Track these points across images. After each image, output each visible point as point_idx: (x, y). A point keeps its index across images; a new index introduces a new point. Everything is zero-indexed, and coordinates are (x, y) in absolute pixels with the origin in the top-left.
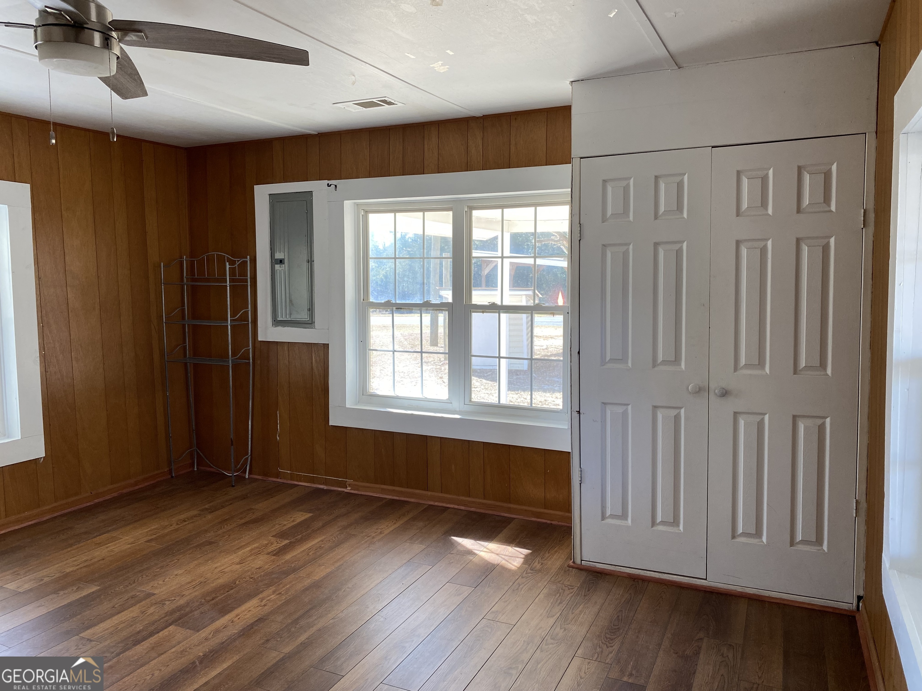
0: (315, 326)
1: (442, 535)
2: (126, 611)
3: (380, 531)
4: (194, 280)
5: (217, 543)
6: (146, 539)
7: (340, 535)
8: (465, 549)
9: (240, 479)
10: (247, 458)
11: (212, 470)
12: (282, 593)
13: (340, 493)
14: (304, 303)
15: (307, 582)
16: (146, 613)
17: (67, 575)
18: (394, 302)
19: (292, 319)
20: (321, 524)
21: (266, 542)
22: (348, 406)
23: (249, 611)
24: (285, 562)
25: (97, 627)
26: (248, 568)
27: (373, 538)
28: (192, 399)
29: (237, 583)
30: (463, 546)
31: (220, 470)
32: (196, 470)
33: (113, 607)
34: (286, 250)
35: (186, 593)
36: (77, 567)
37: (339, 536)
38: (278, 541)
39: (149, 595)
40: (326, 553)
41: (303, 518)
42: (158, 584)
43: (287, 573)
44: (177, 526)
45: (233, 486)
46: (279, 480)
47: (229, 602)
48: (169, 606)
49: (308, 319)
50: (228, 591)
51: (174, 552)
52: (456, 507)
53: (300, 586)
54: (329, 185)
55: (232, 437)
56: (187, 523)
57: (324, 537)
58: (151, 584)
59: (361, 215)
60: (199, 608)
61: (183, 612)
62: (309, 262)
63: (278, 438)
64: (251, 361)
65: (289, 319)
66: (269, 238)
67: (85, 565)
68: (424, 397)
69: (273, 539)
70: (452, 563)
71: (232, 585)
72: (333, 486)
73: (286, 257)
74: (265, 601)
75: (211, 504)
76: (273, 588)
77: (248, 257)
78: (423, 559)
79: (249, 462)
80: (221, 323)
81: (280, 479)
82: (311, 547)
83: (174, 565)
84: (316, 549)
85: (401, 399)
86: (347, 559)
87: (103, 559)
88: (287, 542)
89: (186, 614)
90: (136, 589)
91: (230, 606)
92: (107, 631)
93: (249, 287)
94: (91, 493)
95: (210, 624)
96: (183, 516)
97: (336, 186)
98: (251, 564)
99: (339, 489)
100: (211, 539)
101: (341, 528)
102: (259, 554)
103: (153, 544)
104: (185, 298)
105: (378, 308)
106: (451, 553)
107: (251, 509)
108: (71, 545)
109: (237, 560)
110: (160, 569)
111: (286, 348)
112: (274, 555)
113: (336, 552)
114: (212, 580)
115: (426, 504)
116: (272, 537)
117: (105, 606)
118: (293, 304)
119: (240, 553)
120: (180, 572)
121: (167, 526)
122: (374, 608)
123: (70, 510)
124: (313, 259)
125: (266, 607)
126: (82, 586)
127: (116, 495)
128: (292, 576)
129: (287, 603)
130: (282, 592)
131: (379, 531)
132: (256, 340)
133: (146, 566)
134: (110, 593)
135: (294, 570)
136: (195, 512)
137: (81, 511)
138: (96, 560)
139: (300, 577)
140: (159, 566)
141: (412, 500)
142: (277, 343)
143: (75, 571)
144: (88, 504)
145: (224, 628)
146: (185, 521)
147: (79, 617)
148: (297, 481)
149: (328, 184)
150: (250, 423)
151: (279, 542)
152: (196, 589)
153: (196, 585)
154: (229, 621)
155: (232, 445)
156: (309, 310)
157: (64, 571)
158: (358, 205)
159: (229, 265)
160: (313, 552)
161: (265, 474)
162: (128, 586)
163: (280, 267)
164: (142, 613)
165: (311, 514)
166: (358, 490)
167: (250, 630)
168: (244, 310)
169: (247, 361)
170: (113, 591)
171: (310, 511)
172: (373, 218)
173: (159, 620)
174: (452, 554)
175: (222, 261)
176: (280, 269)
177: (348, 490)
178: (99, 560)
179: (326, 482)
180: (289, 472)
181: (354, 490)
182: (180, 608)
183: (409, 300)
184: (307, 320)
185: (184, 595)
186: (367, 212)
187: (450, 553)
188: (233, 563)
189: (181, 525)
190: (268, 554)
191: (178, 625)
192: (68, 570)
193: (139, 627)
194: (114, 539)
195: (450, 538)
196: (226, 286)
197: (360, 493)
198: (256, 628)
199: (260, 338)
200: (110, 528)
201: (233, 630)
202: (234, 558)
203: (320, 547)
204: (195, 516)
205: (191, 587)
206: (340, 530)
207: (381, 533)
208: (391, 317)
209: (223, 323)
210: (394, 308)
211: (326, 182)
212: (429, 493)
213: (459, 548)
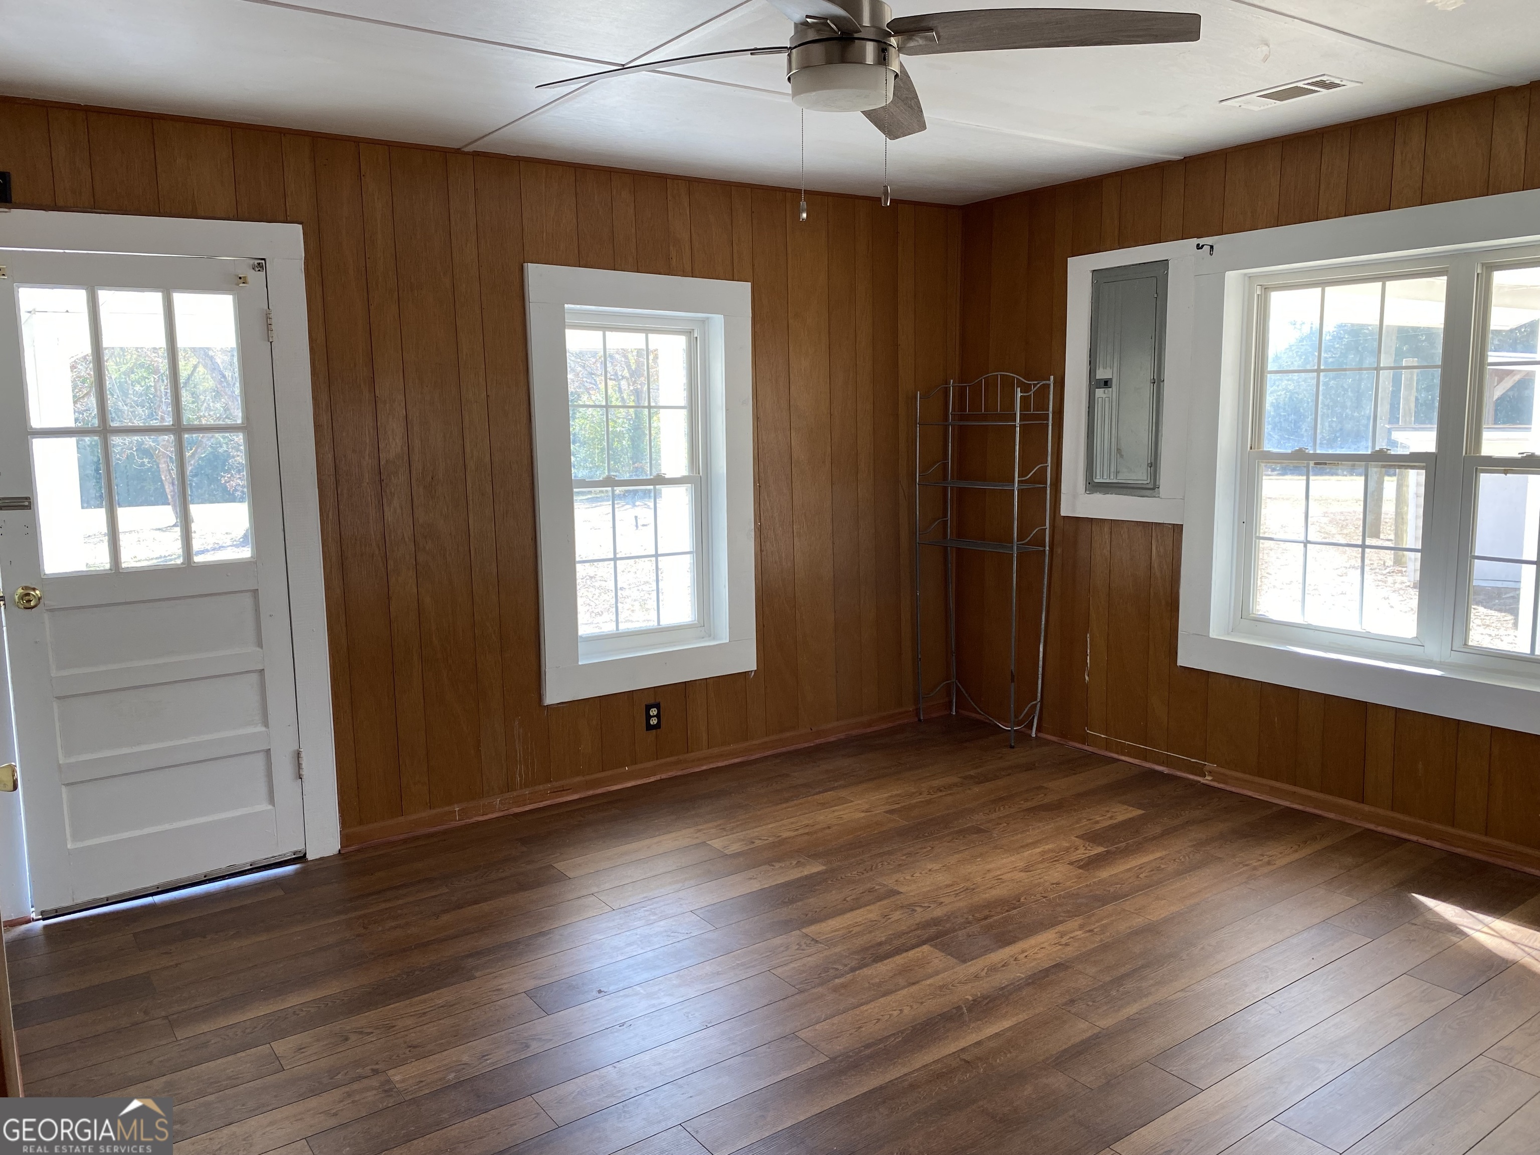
0: (1159, 494)
1: (1394, 887)
2: (862, 910)
3: (1268, 859)
4: (962, 418)
5: (988, 832)
6: (888, 807)
7: (1194, 855)
8: (1441, 921)
9: (1023, 737)
10: (1036, 705)
11: (978, 717)
12: (1095, 930)
13: (1193, 784)
14: (1143, 453)
15: (1138, 921)
16: (890, 918)
17: (783, 842)
18: (1311, 452)
19: (1120, 481)
20: (1158, 830)
21: (1067, 845)
22: (1213, 635)
23: (1042, 948)
24: (1100, 881)
25: (823, 924)
26: (1039, 880)
27: (1255, 868)
28: (952, 605)
29: (1022, 900)
30: (1436, 914)
31: (991, 719)
32: (954, 714)
33: (845, 900)
34: (1115, 365)
35: (946, 900)
36: (796, 833)
37: (1191, 856)
38: (1086, 845)
39: (894, 893)
40: (1169, 879)
41: (1130, 815)
42: (905, 879)
43: (1103, 900)
44: (928, 797)
45: (1012, 747)
46: (1086, 748)
47: (1010, 928)
48: (921, 916)
49: (1149, 481)
50: (1007, 911)
51: (927, 834)
52: (1424, 841)
53: (1123, 927)
54: (1199, 247)
55: (1013, 668)
56: (944, 793)
57: (1164, 853)
58: (896, 876)
59: (1256, 295)
60: (965, 928)
61: (941, 928)
62: (1154, 383)
63: (1087, 678)
64: (1047, 548)
65: (1115, 481)
66: (1088, 343)
67: (807, 831)
68: (1365, 631)
69: (1078, 842)
70: (1414, 940)
71: (1014, 902)
72: (1180, 770)
73: (1115, 375)
74: (1068, 937)
75: (979, 770)
76: (1079, 921)
77: (1052, 377)
78: (1354, 923)
79: (1037, 712)
80: (1003, 486)
81: (1088, 745)
82: (1143, 866)
83: (926, 854)
84: (1152, 871)
85: (1316, 631)
86: (1207, 896)
87: (829, 828)
88: (1100, 849)
89: (946, 933)
90: (873, 880)
91: (1012, 934)
92: (837, 933)
93: (1050, 427)
94: (811, 730)
95: (982, 956)
96: (937, 782)
97: (1212, 247)
98: (1042, 875)
99: (1191, 777)
100: (980, 825)
101: (1195, 843)
102: (1055, 861)
103: (895, 817)
104: (948, 446)
105: (1278, 463)
106: (1413, 922)
107: (1041, 787)
108: (787, 800)
109: (1021, 864)
110: (907, 857)
111: (1106, 529)
112: (1080, 867)
113: (1186, 881)
114: (983, 888)
115: (1360, 827)
116: (1077, 837)
117: (834, 897)
118: (1122, 456)
119: (1026, 854)
120: (935, 866)
121: (914, 793)
122: (1257, 989)
123: (784, 750)
124: (1162, 376)
125: (1069, 948)
126: (803, 861)
127: (843, 737)
128: (1109, 907)
129: (1105, 947)
130: (1095, 928)
131: (1266, 859)
132: (1057, 514)
133: (887, 849)
134: (840, 878)
135: (1116, 897)
136: (955, 779)
137: (797, 753)
138: (818, 827)
139: (1124, 910)
140: (905, 852)
141: (1331, 815)
142: (1091, 520)
143: (793, 837)
144: (806, 745)
145: (1003, 966)
146: (941, 791)
147: (800, 904)
148: (1118, 753)
149: (1198, 245)
150: (1041, 649)
151: (1089, 848)
152: (960, 897)
153: (959, 892)
154: (1010, 956)
155: (1013, 681)
156: (1150, 465)
157: (779, 834)
158: (1250, 277)
159: (1021, 392)
160: (1147, 874)
161: (1063, 736)
162: (863, 874)
163: (1104, 393)
164: (884, 918)
165: (1140, 812)
166: (1225, 783)
167: (1044, 977)
168: (1040, 466)
169: (1041, 549)
170: (843, 877)
171: (1140, 806)
172: (1276, 298)
173: (907, 933)
174: (1413, 924)
175: (1009, 386)
176: (1104, 396)
177: (1207, 780)
178: (824, 828)
179: (1168, 761)
180: (1103, 736)
181: (1219, 782)
182: (936, 922)
183: (1342, 448)
184: (1145, 482)
185: (942, 903)
186: (1267, 289)
187: (1409, 922)
188: (1016, 869)
189: (934, 796)
190: (1071, 863)
191: (935, 946)
192: (786, 835)
193: (881, 936)
194: (843, 801)
195: (1409, 895)
196: (1015, 426)
197: (1228, 788)
198: (1054, 977)
199: (1064, 512)
200: (836, 785)
201: (1017, 973)
202: (1017, 860)
203: (1159, 869)
204: (955, 785)
205: (953, 893)
206: (1194, 845)
207: (1269, 863)
208: (1305, 482)
209: (1006, 485)
210: (1312, 463)
211: (1195, 241)
212: (1366, 808)
213: (1429, 916)
